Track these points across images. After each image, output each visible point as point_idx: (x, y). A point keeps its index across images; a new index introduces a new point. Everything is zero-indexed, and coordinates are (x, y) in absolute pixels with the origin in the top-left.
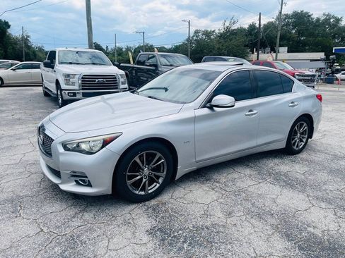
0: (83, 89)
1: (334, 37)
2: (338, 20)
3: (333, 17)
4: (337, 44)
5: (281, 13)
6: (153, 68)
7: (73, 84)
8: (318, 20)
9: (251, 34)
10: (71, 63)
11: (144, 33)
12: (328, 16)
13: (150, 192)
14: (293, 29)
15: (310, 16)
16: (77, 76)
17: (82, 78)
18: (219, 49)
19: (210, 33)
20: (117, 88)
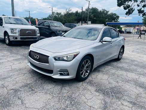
0: (21, 36)
1: (106, 19)
2: (107, 12)
3: (106, 10)
4: (107, 21)
5: (89, 8)
6: (48, 27)
7: (15, 33)
8: (101, 11)
9: (76, 15)
10: (11, 23)
11: (29, 12)
12: (104, 10)
13: (86, 76)
14: (92, 14)
15: (97, 10)
16: (18, 30)
17: (20, 30)
18: (65, 20)
19: (59, 14)
20: (35, 36)
